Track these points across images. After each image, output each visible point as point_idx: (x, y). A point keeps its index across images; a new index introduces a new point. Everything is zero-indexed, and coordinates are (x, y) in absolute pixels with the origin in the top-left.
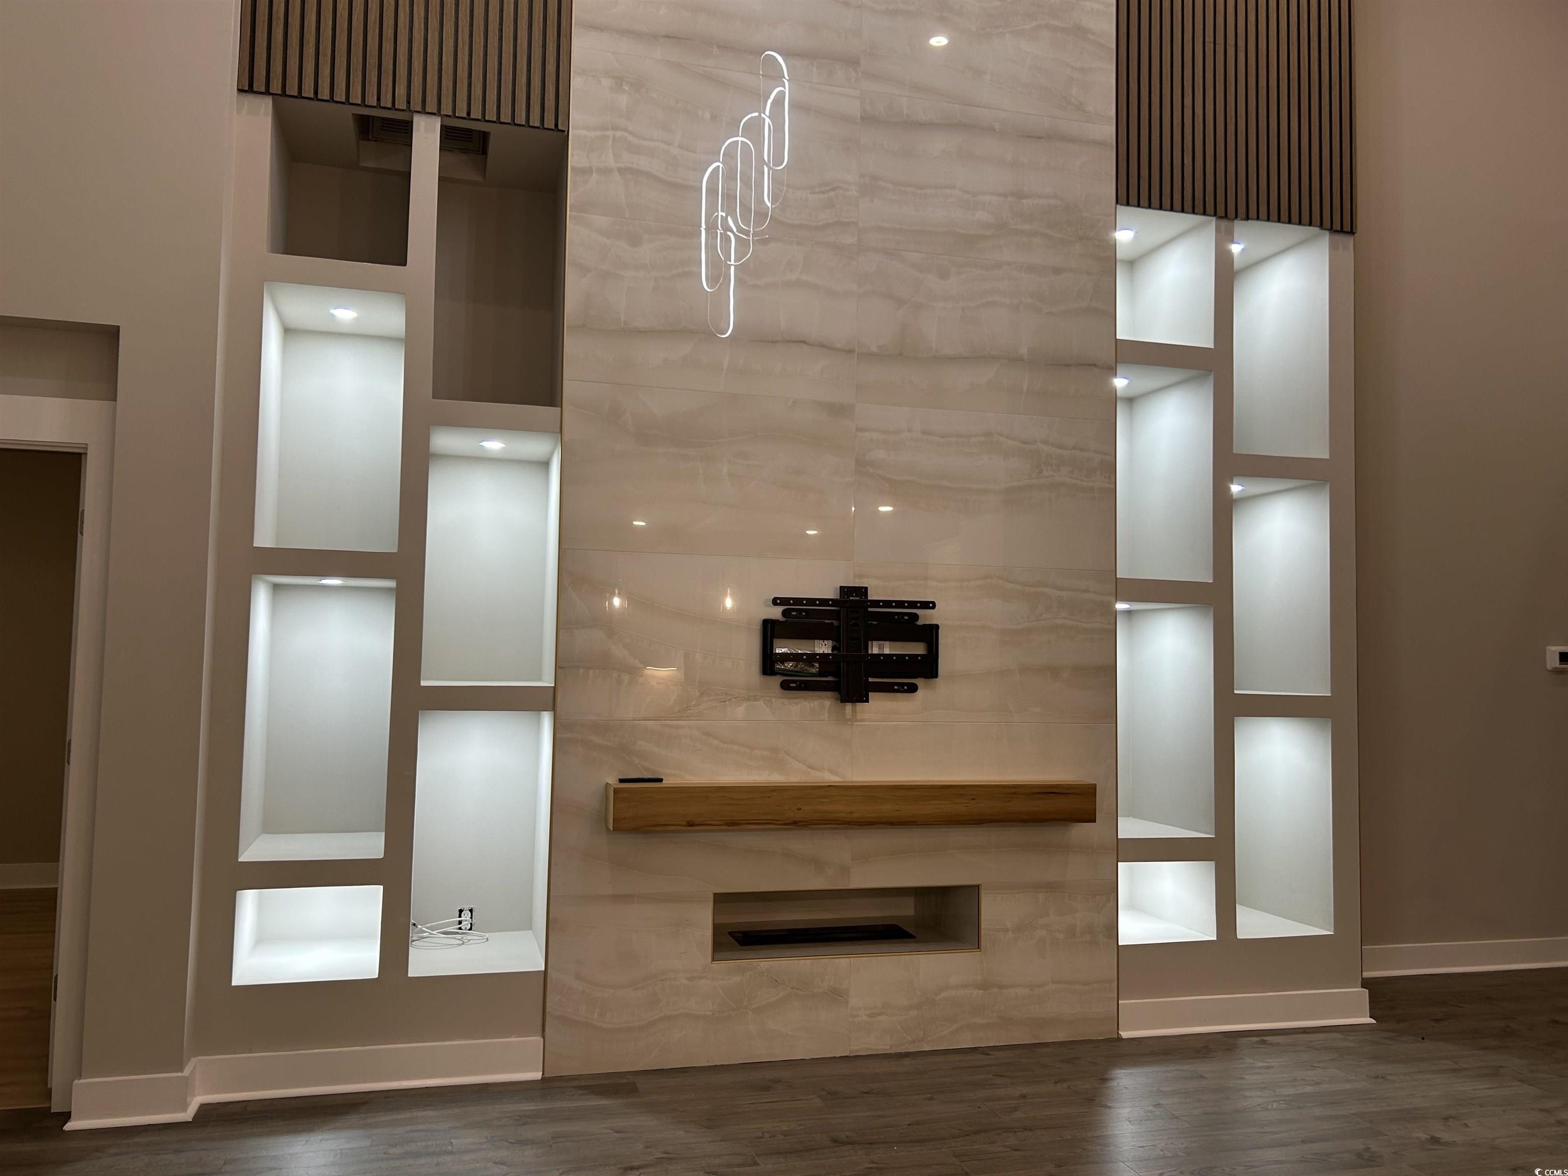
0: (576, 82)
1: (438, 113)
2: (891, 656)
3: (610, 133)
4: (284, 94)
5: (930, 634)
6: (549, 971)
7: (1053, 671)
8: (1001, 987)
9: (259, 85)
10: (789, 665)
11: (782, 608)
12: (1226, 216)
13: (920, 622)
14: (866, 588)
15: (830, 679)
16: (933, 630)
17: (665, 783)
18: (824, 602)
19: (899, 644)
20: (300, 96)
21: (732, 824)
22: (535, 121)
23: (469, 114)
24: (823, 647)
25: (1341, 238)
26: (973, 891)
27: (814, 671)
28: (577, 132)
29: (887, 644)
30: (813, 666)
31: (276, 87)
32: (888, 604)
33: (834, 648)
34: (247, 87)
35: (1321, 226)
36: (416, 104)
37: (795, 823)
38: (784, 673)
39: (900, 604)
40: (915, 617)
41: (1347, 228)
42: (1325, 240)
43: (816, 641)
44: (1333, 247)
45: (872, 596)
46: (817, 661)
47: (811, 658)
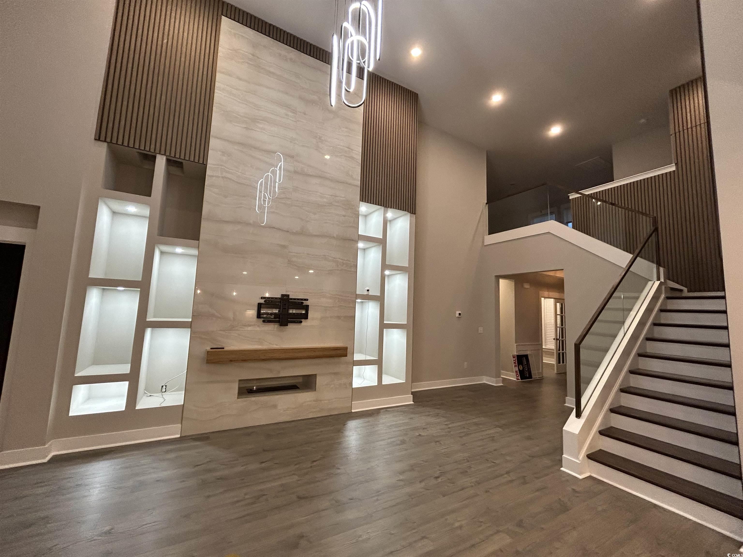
0: (210, 152)
1: (165, 154)
2: (295, 313)
3: (220, 167)
4: (111, 142)
5: (307, 308)
6: (185, 405)
7: (339, 317)
8: (321, 401)
9: (102, 138)
10: (265, 316)
11: (264, 300)
12: (386, 207)
13: (304, 304)
14: (289, 295)
15: (277, 319)
16: (307, 306)
17: (225, 349)
18: (276, 298)
19: (297, 310)
20: (117, 144)
21: (244, 361)
22: (196, 160)
23: (175, 156)
24: (276, 311)
25: (412, 215)
26: (315, 376)
27: (273, 317)
28: (210, 165)
29: (294, 310)
30: (272, 316)
31: (108, 140)
32: (295, 299)
33: (279, 311)
34: (98, 138)
35: (408, 212)
36: (157, 151)
37: (263, 360)
38: (263, 318)
39: (298, 299)
40: (303, 303)
41: (414, 213)
42: (409, 214)
43: (274, 309)
44: (411, 217)
45: (290, 297)
46: (273, 314)
47: (271, 314)
